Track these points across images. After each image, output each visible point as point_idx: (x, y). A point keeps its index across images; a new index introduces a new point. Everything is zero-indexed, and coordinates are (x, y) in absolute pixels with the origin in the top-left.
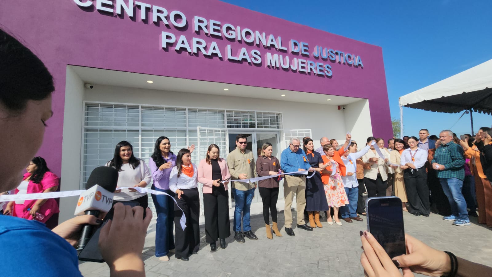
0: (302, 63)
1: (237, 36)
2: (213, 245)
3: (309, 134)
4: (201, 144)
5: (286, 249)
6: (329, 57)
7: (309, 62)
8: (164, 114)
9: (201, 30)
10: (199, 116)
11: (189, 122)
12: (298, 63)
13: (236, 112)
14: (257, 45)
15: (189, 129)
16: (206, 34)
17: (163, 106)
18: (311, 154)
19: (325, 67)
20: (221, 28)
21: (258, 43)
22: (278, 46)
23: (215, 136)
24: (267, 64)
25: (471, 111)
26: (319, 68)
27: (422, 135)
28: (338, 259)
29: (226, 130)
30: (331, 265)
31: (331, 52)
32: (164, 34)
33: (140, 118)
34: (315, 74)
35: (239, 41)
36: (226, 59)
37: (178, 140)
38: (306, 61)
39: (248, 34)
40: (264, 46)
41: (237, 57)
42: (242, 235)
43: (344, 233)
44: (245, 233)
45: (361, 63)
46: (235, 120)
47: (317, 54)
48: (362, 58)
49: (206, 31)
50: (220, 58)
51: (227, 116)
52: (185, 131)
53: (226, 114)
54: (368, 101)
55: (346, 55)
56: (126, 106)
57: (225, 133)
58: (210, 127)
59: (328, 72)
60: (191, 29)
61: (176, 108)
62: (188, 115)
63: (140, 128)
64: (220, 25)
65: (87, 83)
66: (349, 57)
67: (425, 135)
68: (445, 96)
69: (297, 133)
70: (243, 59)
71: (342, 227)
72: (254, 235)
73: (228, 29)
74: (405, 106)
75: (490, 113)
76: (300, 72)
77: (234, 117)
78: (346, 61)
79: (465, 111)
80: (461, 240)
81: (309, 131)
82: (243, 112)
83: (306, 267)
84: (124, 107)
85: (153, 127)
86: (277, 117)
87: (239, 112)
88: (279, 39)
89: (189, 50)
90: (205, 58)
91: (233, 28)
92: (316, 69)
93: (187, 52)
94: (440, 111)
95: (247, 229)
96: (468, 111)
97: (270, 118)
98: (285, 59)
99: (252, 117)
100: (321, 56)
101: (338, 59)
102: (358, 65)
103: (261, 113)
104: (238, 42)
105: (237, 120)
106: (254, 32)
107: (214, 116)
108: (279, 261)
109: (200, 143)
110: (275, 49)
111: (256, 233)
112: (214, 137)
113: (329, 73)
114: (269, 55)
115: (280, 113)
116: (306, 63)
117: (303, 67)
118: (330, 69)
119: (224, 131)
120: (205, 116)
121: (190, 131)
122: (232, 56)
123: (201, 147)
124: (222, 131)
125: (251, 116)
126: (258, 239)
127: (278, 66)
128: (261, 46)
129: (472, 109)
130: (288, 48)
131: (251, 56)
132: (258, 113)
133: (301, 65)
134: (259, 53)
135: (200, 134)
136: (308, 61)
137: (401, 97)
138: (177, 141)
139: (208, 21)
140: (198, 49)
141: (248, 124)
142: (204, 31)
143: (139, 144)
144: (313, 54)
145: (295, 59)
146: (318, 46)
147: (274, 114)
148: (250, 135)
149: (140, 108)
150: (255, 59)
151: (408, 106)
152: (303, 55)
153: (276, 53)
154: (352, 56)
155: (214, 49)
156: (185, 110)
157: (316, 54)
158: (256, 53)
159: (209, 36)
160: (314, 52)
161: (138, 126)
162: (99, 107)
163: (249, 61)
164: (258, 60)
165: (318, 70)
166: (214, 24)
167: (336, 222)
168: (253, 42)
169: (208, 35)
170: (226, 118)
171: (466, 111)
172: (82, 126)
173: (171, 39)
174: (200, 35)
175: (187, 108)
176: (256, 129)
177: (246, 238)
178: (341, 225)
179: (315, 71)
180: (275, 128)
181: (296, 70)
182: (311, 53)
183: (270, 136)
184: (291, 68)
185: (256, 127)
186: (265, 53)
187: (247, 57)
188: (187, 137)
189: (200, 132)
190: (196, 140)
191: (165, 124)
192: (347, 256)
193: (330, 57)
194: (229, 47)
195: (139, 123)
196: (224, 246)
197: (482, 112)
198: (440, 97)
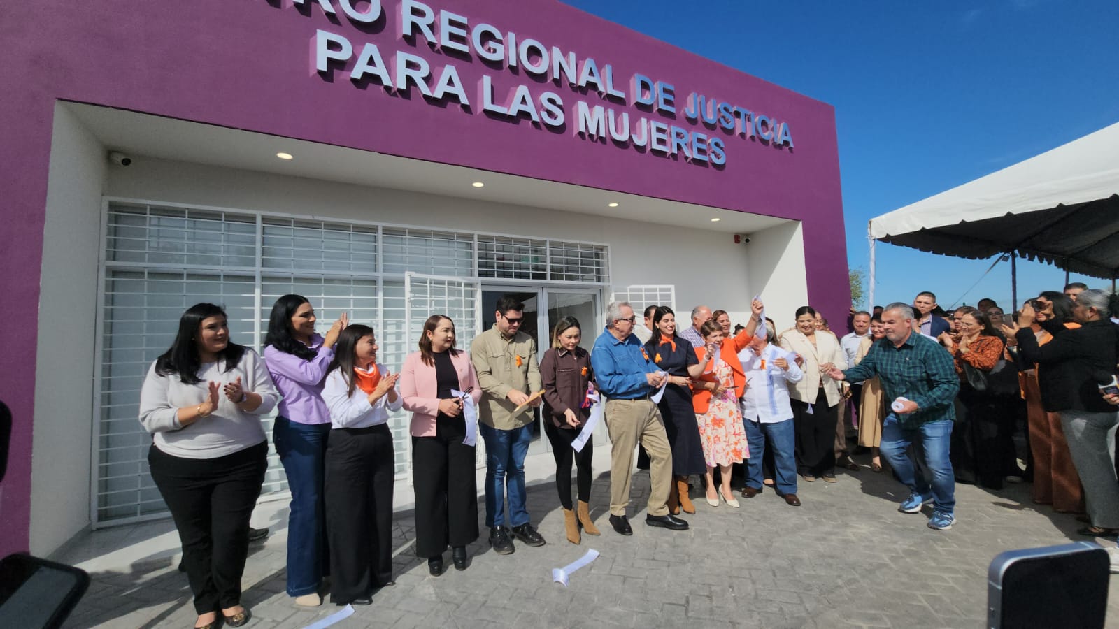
0: (659, 130)
1: (506, 56)
2: (435, 562)
3: (669, 297)
4: (414, 313)
5: (611, 569)
6: (719, 120)
7: (674, 129)
8: (321, 238)
9: (418, 35)
10: (410, 248)
11: (384, 261)
12: (649, 130)
13: (499, 239)
14: (555, 80)
15: (384, 277)
16: (432, 45)
17: (317, 218)
18: (670, 343)
19: (709, 144)
20: (469, 32)
21: (557, 76)
22: (606, 88)
23: (449, 295)
24: (578, 127)
25: (1014, 256)
26: (697, 145)
27: (922, 304)
28: (733, 591)
29: (475, 282)
30: (717, 607)
31: (726, 109)
32: (322, 37)
33: (258, 246)
34: (686, 158)
35: (511, 67)
36: (480, 111)
37: (357, 303)
38: (668, 126)
39: (533, 53)
40: (571, 84)
41: (506, 107)
42: (508, 534)
43: (743, 525)
44: (515, 530)
45: (788, 139)
46: (497, 259)
47: (693, 112)
48: (793, 128)
49: (430, 37)
50: (464, 107)
51: (479, 249)
52: (374, 282)
53: (476, 243)
54: (801, 224)
55: (757, 119)
56: (221, 216)
57: (473, 289)
58: (436, 273)
59: (717, 156)
60: (394, 31)
61: (352, 226)
62: (383, 243)
63: (257, 270)
64: (467, 26)
65: (115, 152)
66: (764, 123)
67: (927, 306)
68: (968, 220)
69: (642, 295)
70: (519, 112)
71: (739, 512)
72: (536, 533)
73: (486, 37)
74: (881, 240)
75: (1053, 262)
76: (654, 152)
77: (495, 252)
78: (757, 131)
79: (1000, 254)
80: (999, 540)
81: (669, 290)
82: (517, 241)
83: (657, 613)
84: (215, 216)
85: (293, 270)
86: (597, 256)
87: (508, 240)
88: (608, 69)
89: (386, 81)
90: (427, 104)
91: (498, 35)
92: (690, 146)
93: (382, 87)
94: (950, 253)
95: (520, 520)
96: (1007, 255)
97: (581, 257)
98: (619, 119)
99: (539, 253)
100: (702, 116)
101: (739, 125)
102: (782, 143)
103: (560, 244)
104: (509, 71)
105: (503, 259)
106: (549, 49)
107: (447, 249)
108: (596, 599)
109: (412, 311)
110: (596, 93)
111: (542, 529)
112: (446, 298)
113: (719, 158)
114: (582, 107)
115: (604, 247)
116: (668, 131)
117: (660, 141)
118: (722, 148)
119: (471, 285)
120: (425, 247)
121: (386, 282)
122: (493, 102)
123: (413, 322)
124: (467, 285)
125: (536, 251)
126: (545, 543)
127: (602, 134)
128: (565, 86)
129: (1016, 252)
130: (628, 94)
131: (539, 107)
132: (552, 244)
133: (655, 135)
134: (559, 101)
135: (412, 289)
136: (672, 127)
137: (874, 220)
138: (354, 306)
139: (436, 13)
140: (410, 80)
141: (528, 269)
142: (425, 37)
143: (253, 310)
144: (684, 111)
145: (644, 120)
146: (696, 94)
147: (590, 247)
148: (534, 295)
149: (259, 220)
150: (550, 114)
151: (888, 239)
152: (662, 113)
153: (600, 105)
154: (771, 123)
155: (450, 82)
156: (374, 230)
157: (691, 111)
158: (551, 101)
159: (438, 52)
160: (687, 107)
161: (254, 265)
162: (148, 215)
163: (535, 118)
164: (555, 118)
165: (695, 150)
166: (452, 23)
167: (725, 500)
168: (546, 73)
169: (436, 49)
170: (476, 253)
171: (1002, 256)
172: (99, 261)
173: (341, 50)
174: (415, 46)
175: (381, 225)
176: (548, 281)
177: (516, 542)
178: (738, 506)
179: (687, 153)
180: (593, 280)
181: (645, 146)
182: (679, 110)
183: (578, 299)
184: (633, 141)
185: (548, 277)
186: (574, 102)
187: (530, 108)
188: (380, 297)
189: (412, 286)
190: (402, 303)
191: (323, 263)
192: (754, 582)
193: (722, 120)
194: (487, 81)
195: (255, 259)
196: (463, 564)
197: (1036, 258)
198: (957, 222)
